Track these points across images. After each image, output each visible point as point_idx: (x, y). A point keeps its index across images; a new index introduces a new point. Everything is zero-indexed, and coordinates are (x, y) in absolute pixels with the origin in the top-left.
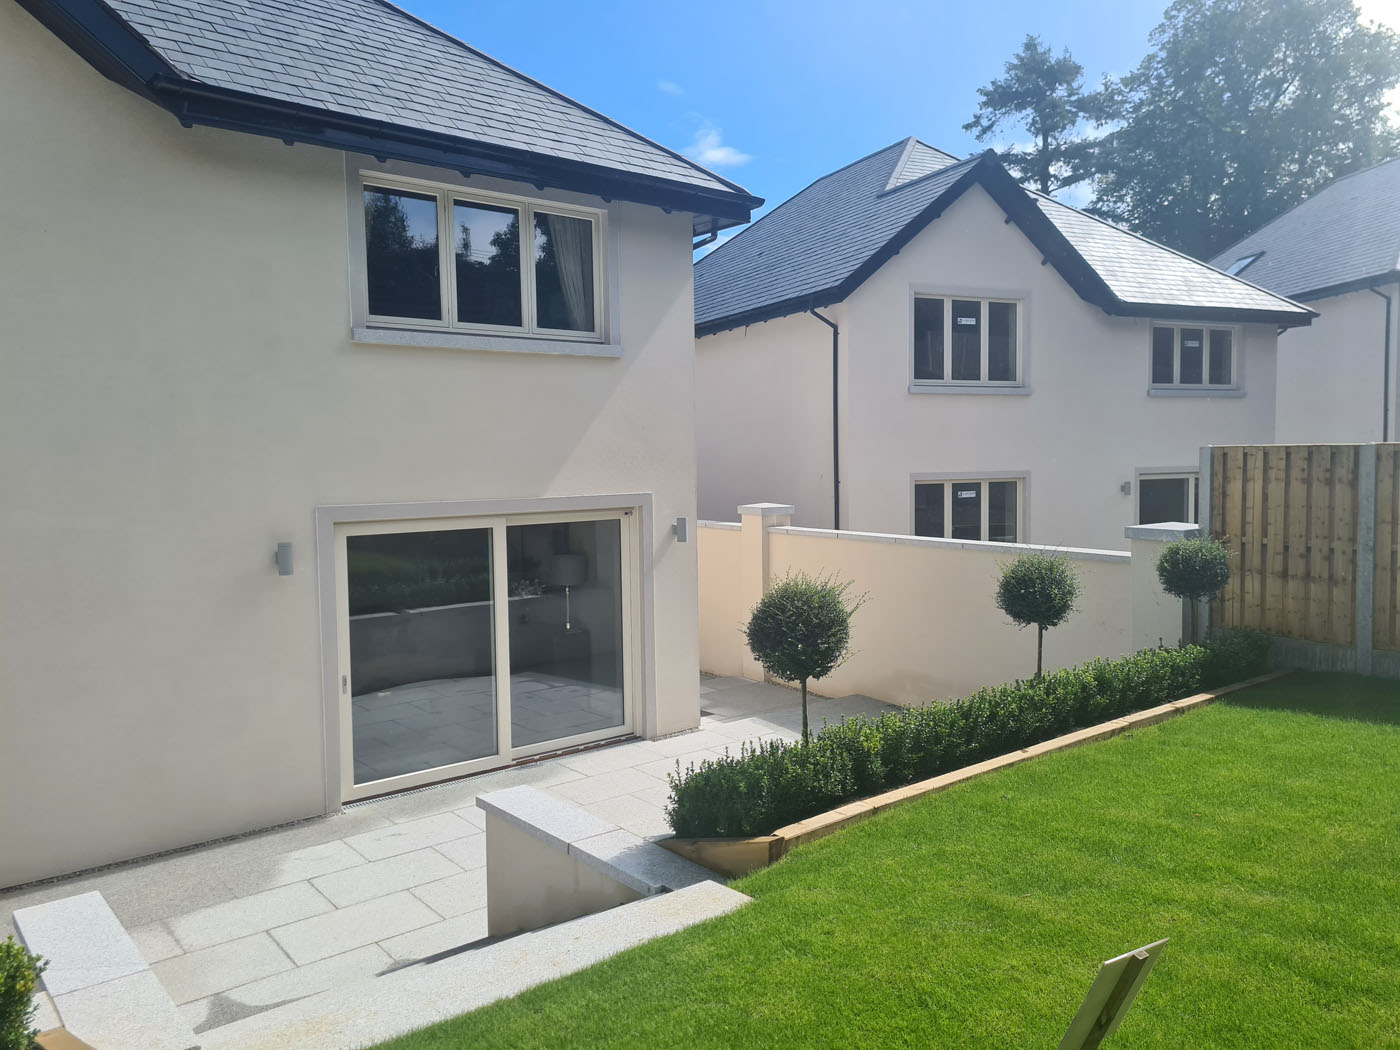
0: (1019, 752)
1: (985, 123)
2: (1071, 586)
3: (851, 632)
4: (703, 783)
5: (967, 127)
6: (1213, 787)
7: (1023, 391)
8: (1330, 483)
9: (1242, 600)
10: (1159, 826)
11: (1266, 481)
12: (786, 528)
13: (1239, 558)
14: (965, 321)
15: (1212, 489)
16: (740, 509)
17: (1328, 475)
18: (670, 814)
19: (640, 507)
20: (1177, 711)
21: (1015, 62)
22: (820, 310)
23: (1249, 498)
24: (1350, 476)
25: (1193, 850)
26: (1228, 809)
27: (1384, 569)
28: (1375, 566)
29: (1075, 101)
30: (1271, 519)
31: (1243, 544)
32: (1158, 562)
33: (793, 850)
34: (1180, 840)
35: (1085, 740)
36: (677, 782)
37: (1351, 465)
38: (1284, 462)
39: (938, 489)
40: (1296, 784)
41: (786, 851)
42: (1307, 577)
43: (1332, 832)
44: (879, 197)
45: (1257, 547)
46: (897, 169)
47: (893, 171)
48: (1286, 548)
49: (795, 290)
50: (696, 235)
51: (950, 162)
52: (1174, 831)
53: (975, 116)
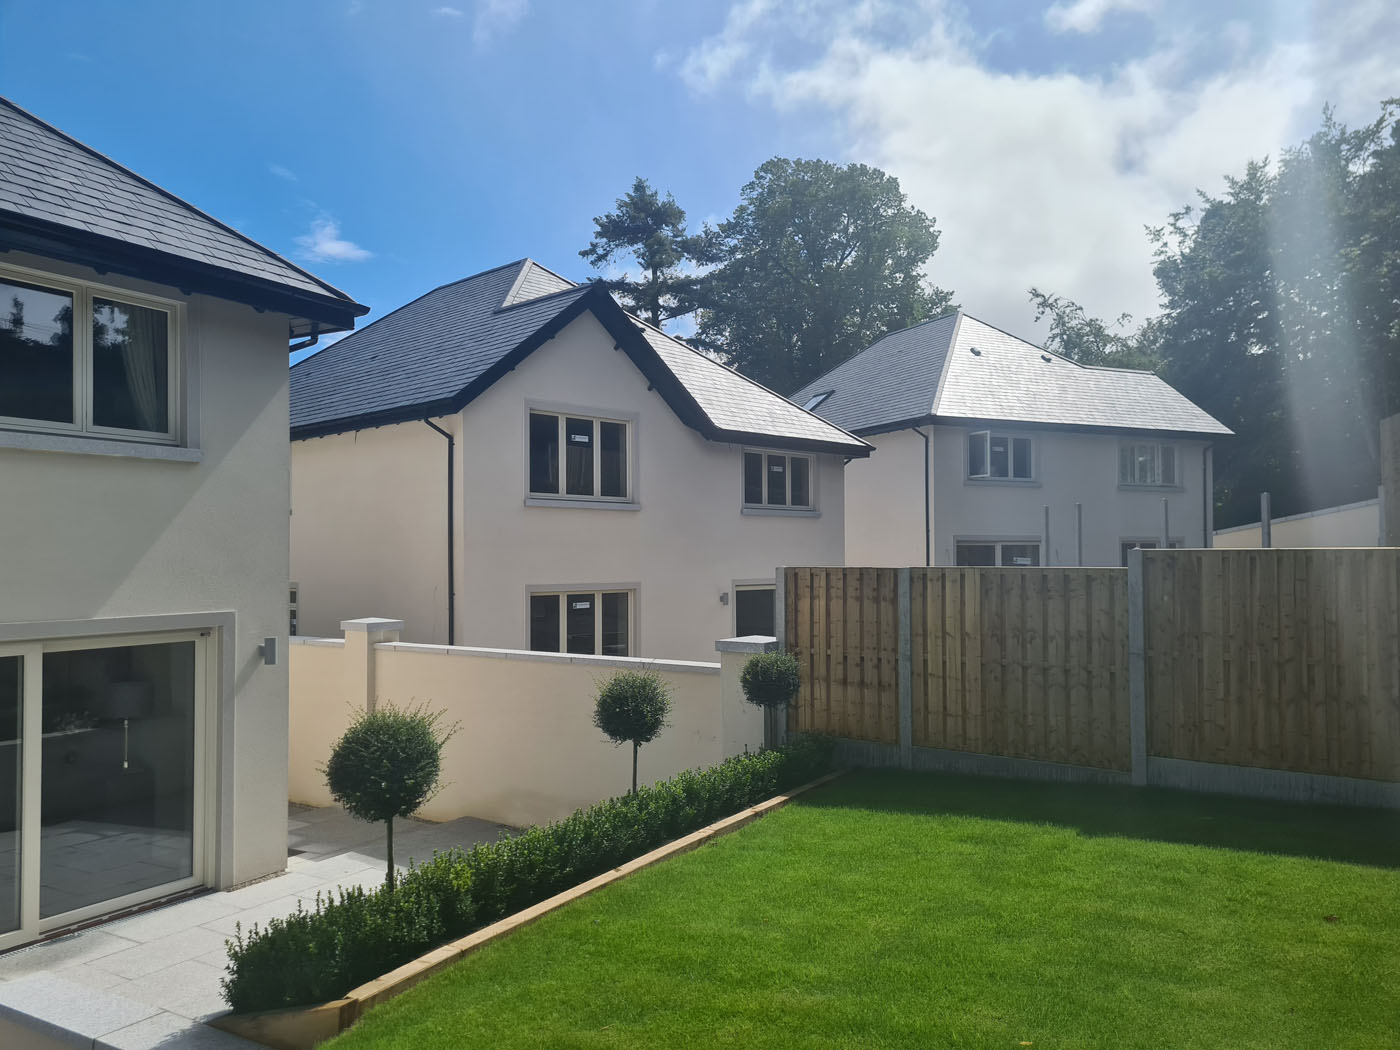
0: (612, 872)
1: (600, 251)
2: (662, 702)
3: (443, 764)
4: (268, 946)
5: (584, 254)
6: (781, 889)
7: (633, 506)
8: (877, 600)
9: (812, 705)
10: (731, 936)
11: (828, 599)
12: (394, 644)
13: (809, 669)
14: (579, 438)
15: (786, 605)
16: (344, 624)
17: (875, 594)
18: (227, 987)
19: (220, 627)
20: (758, 815)
21: (627, 200)
22: (434, 420)
23: (816, 614)
24: (892, 595)
25: (759, 957)
26: (792, 910)
27: (919, 675)
28: (912, 673)
29: (680, 242)
30: (833, 633)
31: (812, 655)
32: (742, 674)
33: (367, 1012)
34: (748, 947)
35: (674, 852)
36: (237, 949)
37: (892, 585)
38: (842, 582)
39: (554, 600)
40: (848, 879)
41: (360, 1013)
42: (862, 683)
43: (874, 923)
44: (495, 313)
45: (823, 658)
46: (514, 287)
47: (510, 289)
48: (845, 658)
49: (408, 397)
50: (293, 336)
51: (565, 287)
52: (744, 939)
53: (592, 244)
